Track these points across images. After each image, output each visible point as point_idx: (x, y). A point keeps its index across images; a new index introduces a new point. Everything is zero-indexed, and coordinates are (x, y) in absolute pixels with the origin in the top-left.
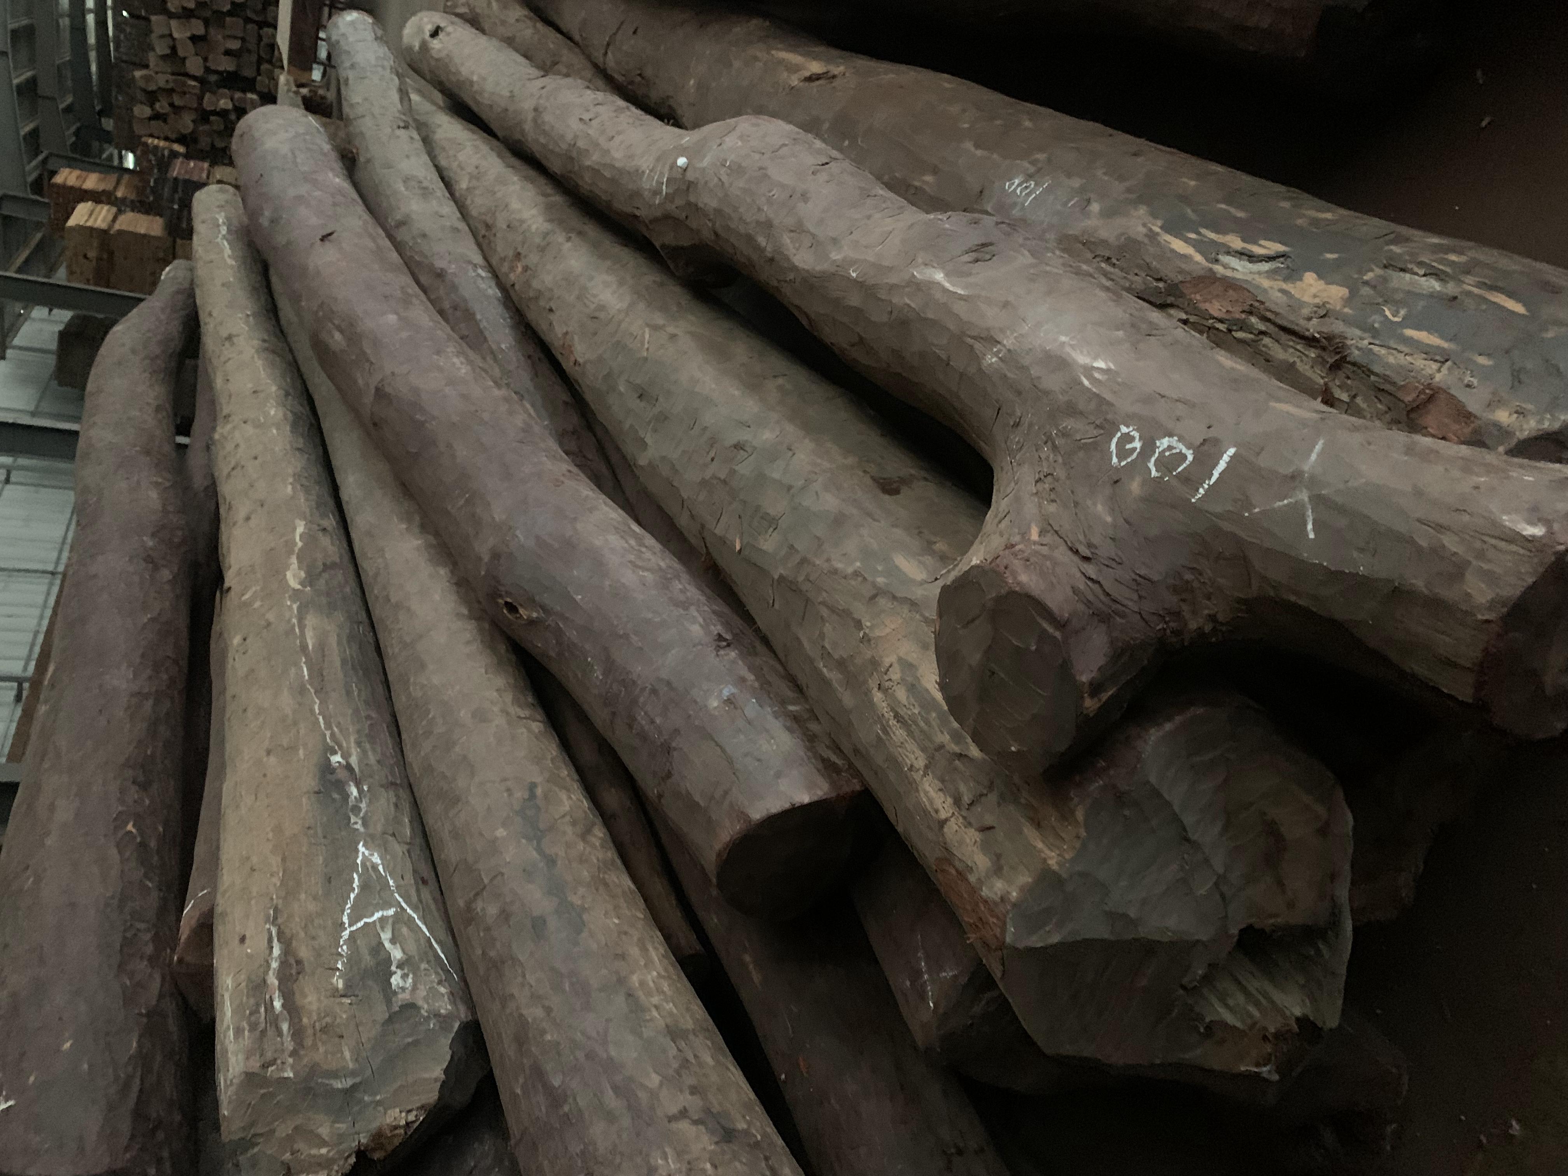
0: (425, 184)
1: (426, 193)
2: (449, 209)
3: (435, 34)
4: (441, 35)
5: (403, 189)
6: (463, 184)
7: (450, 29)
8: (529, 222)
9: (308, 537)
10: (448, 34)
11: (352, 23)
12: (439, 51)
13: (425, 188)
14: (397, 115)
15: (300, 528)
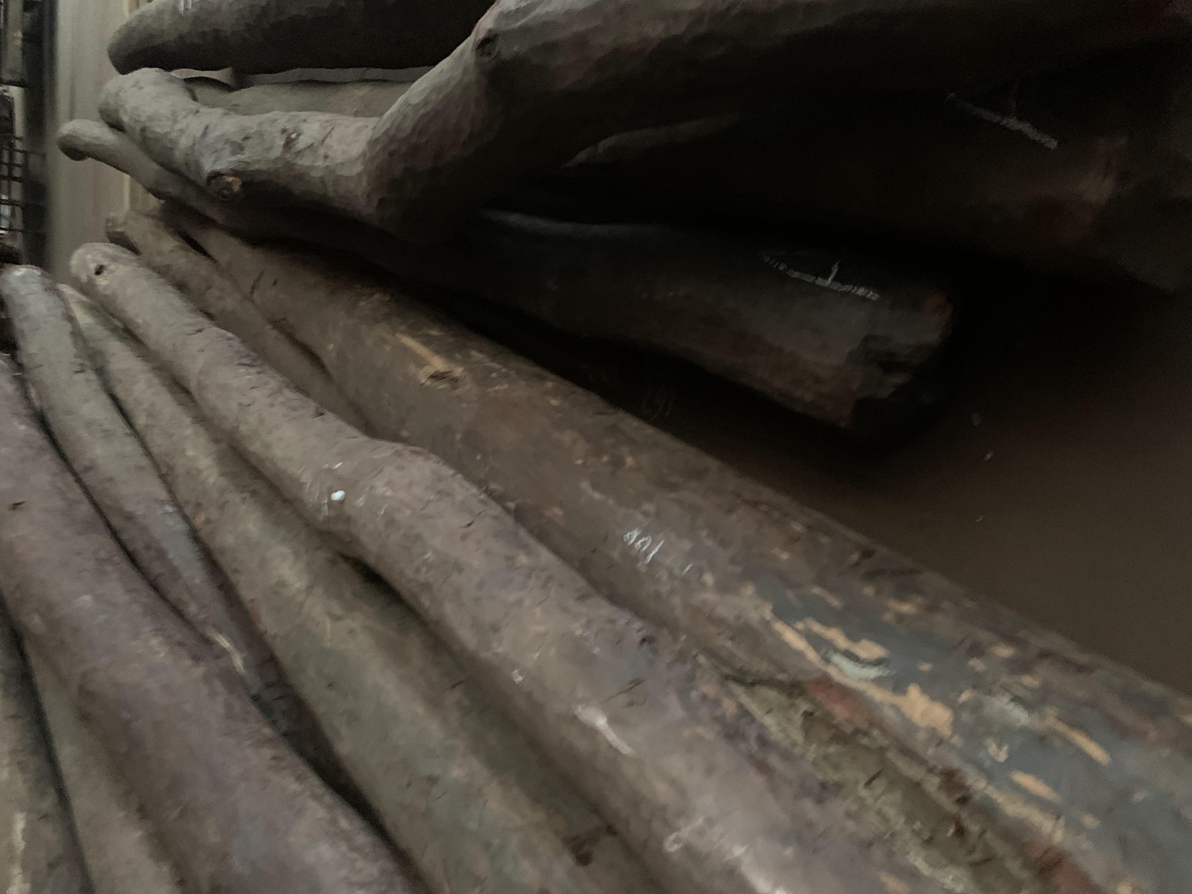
0: (106, 426)
1: (107, 435)
2: (131, 447)
3: (99, 271)
4: (105, 273)
5: (85, 434)
6: (141, 421)
7: (112, 267)
8: (205, 474)
9: (30, 833)
10: (112, 272)
11: (22, 278)
12: (105, 288)
13: (106, 431)
14: (74, 360)
15: (20, 824)
